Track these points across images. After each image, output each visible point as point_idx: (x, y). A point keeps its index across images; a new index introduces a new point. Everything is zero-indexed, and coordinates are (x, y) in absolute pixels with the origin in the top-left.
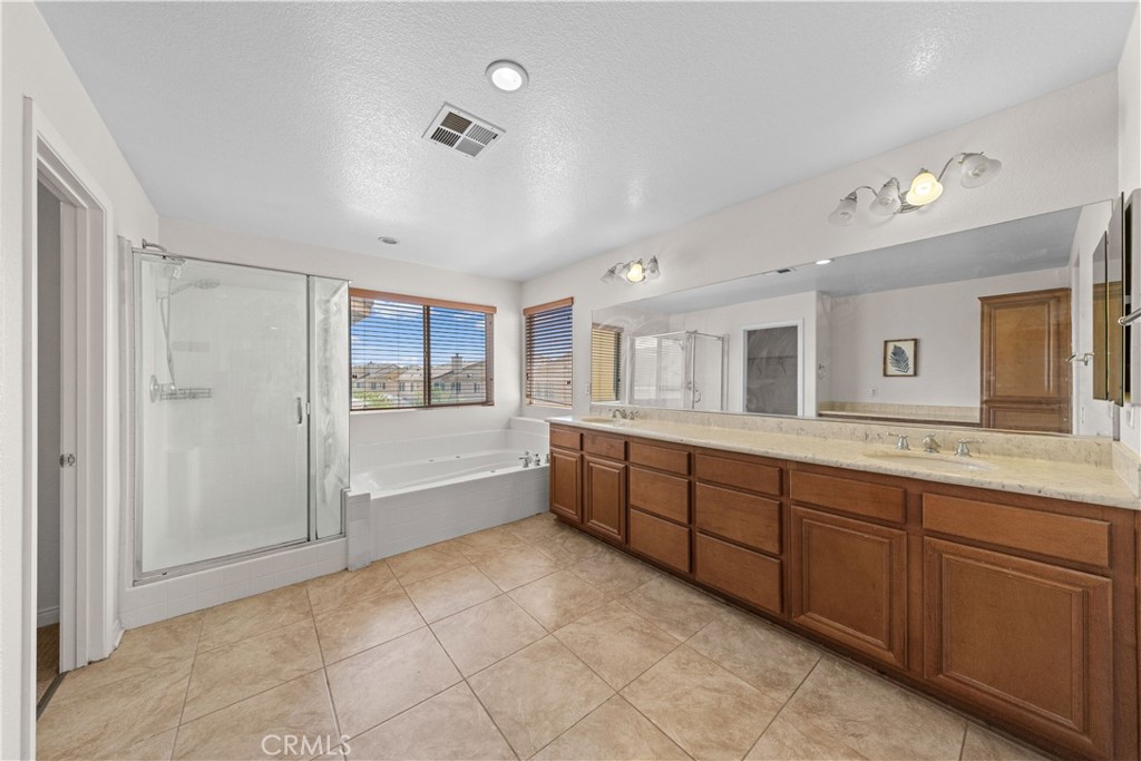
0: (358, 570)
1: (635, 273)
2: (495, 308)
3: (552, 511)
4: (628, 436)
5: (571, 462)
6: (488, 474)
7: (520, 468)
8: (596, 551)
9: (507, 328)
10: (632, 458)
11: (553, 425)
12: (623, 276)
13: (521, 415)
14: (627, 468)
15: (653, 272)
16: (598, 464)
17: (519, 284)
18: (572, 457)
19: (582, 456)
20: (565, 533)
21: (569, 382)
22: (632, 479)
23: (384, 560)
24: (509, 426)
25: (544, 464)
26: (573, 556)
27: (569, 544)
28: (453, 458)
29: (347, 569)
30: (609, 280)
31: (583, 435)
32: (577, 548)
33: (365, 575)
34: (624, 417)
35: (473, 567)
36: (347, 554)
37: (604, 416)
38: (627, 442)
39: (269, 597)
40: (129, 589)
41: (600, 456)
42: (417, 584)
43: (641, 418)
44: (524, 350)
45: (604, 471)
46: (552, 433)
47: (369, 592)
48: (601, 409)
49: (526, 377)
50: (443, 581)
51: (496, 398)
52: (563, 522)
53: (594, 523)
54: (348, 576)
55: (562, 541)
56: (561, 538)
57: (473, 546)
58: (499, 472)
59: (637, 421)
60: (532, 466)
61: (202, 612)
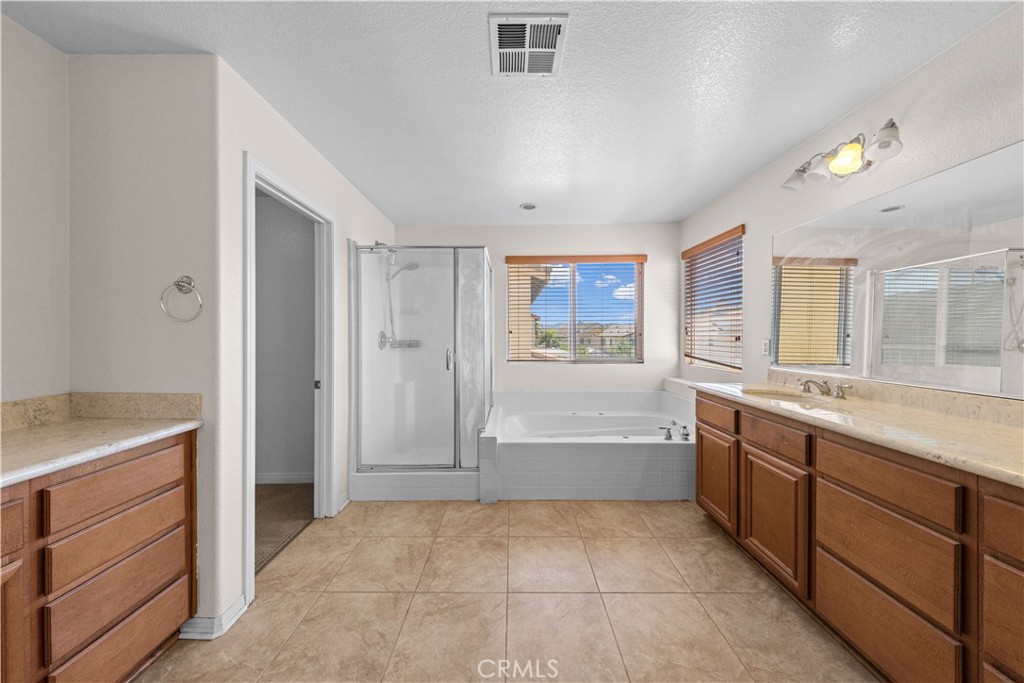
0: (487, 504)
1: (848, 160)
2: (646, 256)
3: (699, 503)
4: (816, 427)
5: (723, 447)
6: (619, 440)
7: (660, 439)
8: (755, 586)
9: (661, 276)
10: (821, 464)
11: (700, 393)
12: (821, 171)
13: (679, 377)
14: (810, 480)
15: (885, 145)
16: (764, 460)
17: (677, 224)
18: (726, 440)
19: (738, 443)
20: (712, 539)
21: (738, 339)
22: (820, 498)
23: (509, 501)
24: (662, 387)
25: (692, 439)
26: (714, 579)
27: (712, 558)
28: (570, 414)
29: (479, 500)
30: (796, 185)
31: (739, 414)
32: (724, 568)
33: (489, 512)
34: (827, 392)
35: (580, 542)
36: (479, 486)
37: (790, 389)
38: (812, 438)
39: (422, 505)
40: (353, 474)
41: (765, 449)
42: (522, 539)
43: (862, 397)
44: (683, 300)
45: (772, 474)
46: (698, 403)
47: (482, 531)
48: (786, 378)
49: (684, 331)
50: (545, 546)
51: (646, 355)
52: (713, 523)
53: (753, 542)
54: (478, 507)
55: (705, 550)
56: (705, 544)
57: (592, 517)
58: (633, 440)
59: (851, 402)
60: (677, 439)
61: (387, 503)
